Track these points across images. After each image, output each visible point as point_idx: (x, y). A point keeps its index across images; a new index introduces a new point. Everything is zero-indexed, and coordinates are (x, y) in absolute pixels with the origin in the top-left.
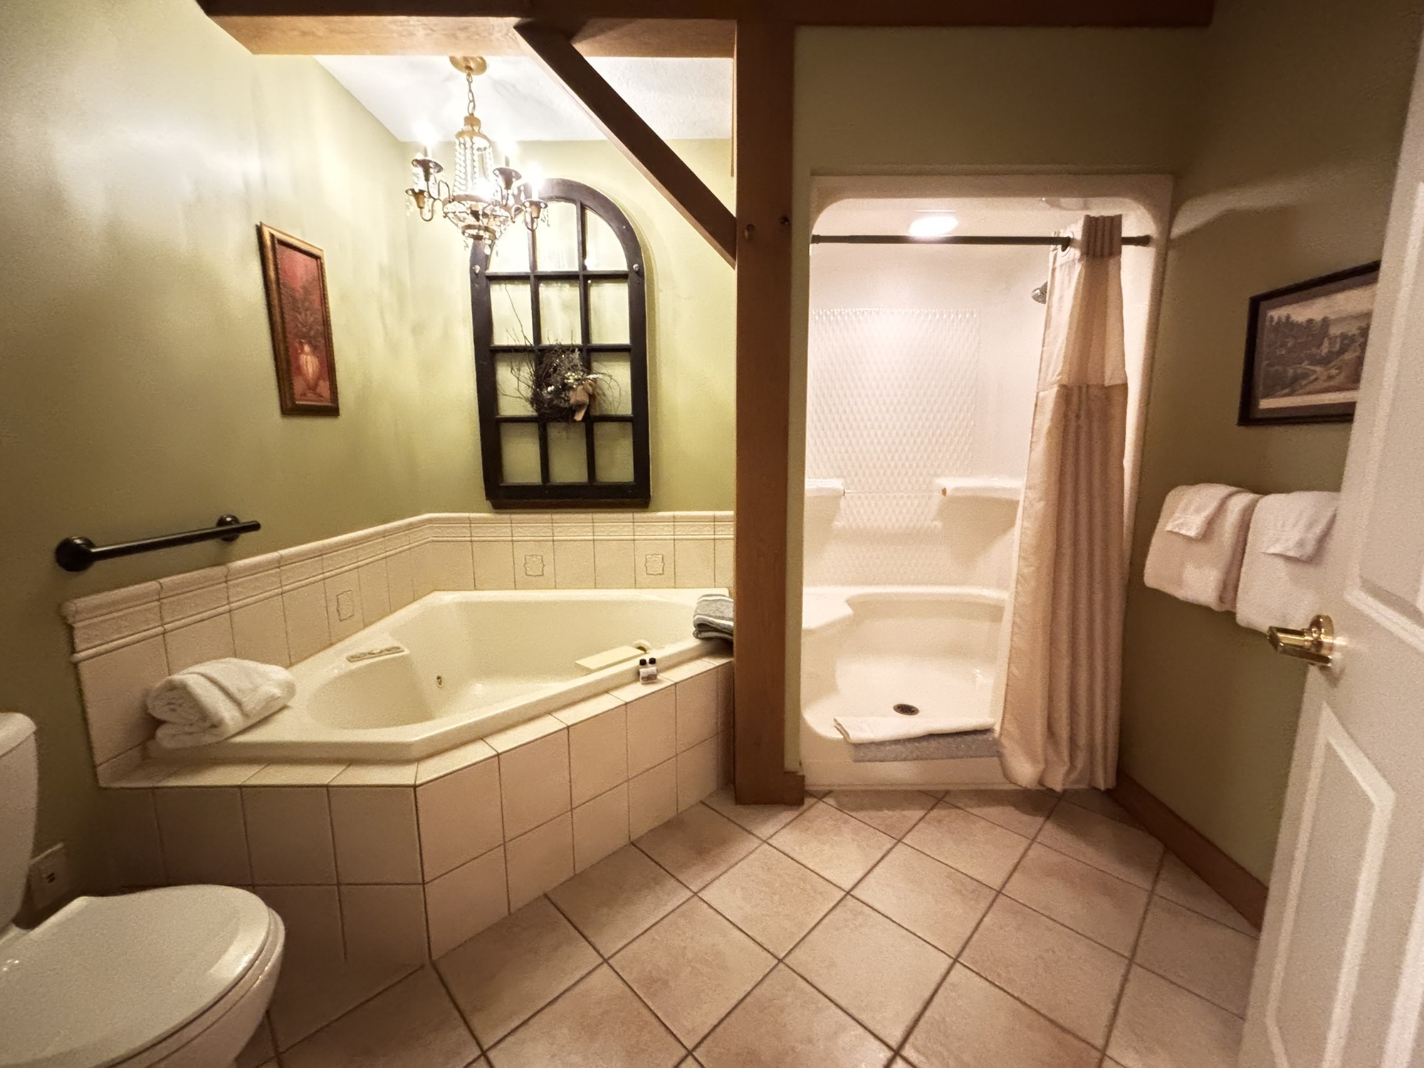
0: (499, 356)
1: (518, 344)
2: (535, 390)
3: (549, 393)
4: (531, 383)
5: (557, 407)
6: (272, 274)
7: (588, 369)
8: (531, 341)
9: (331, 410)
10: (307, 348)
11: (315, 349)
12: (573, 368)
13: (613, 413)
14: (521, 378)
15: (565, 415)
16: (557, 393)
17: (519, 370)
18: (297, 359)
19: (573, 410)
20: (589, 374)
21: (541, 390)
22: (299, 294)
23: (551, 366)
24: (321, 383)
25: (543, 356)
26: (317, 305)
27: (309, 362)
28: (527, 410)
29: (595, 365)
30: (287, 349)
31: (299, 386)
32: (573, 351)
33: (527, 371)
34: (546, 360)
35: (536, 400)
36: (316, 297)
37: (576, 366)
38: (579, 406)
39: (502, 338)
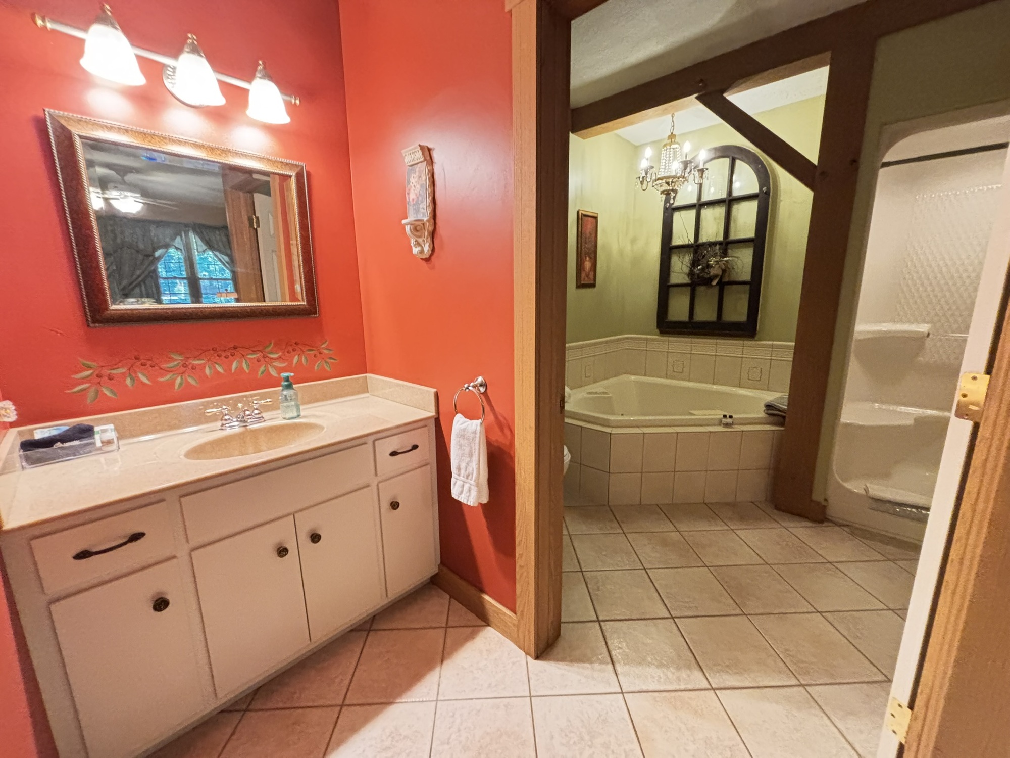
0: (674, 250)
1: (684, 243)
2: (691, 269)
3: (698, 270)
4: (689, 265)
5: (703, 277)
6: (580, 230)
7: (725, 254)
8: (692, 241)
9: (593, 285)
10: (588, 258)
11: (590, 258)
12: (715, 256)
13: (737, 280)
14: (684, 263)
15: (707, 282)
16: (703, 270)
17: (683, 258)
18: (584, 263)
19: (711, 279)
20: (724, 258)
21: (694, 268)
22: (588, 235)
23: (702, 254)
24: (591, 273)
25: (698, 249)
26: (593, 239)
27: (588, 265)
28: (686, 280)
29: (729, 251)
30: (581, 261)
31: (583, 275)
32: (716, 245)
33: (688, 258)
34: (700, 251)
35: (691, 274)
36: (593, 235)
37: (717, 253)
38: (716, 276)
39: (677, 241)
